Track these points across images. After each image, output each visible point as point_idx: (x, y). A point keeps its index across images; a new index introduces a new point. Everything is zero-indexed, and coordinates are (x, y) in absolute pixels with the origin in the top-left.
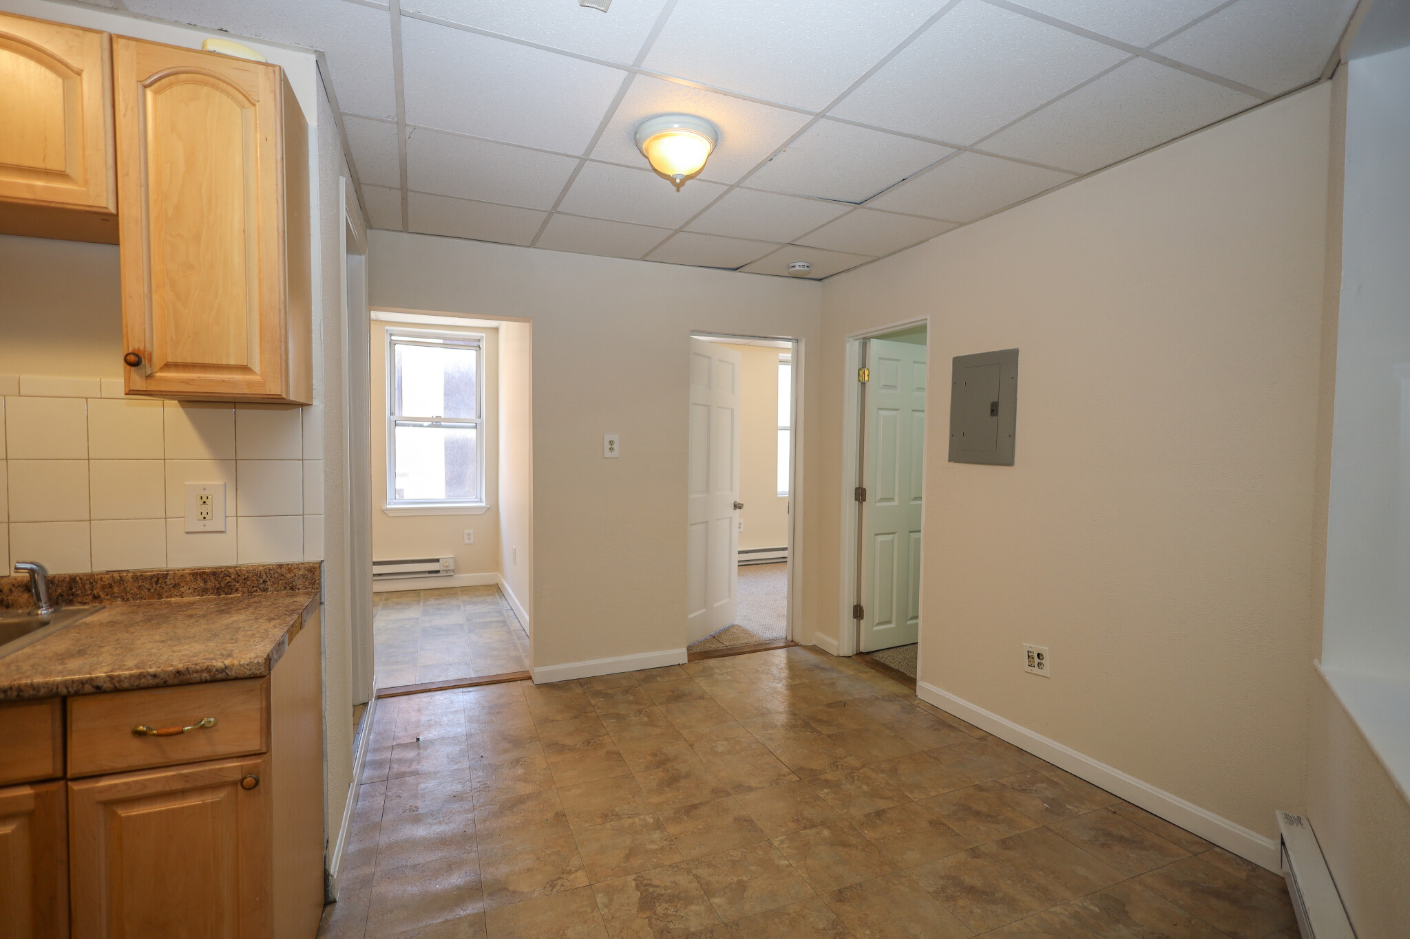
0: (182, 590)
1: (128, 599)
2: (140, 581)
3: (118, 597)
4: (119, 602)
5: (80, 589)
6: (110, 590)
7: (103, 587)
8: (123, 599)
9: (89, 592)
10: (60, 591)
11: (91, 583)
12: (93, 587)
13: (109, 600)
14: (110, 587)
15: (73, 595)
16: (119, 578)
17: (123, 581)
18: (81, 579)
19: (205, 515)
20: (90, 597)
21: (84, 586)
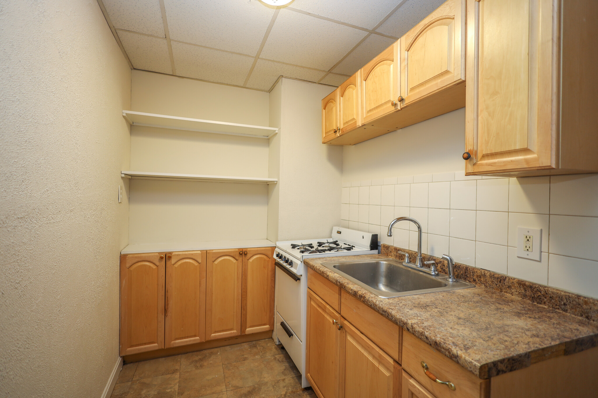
0: (513, 291)
1: (487, 286)
2: (493, 278)
3: (483, 283)
4: (483, 286)
5: (469, 274)
6: (480, 278)
7: (477, 276)
8: (485, 285)
9: (472, 277)
10: (462, 272)
11: (473, 273)
12: (473, 274)
13: (479, 283)
14: (480, 277)
15: (466, 276)
16: (484, 273)
17: (485, 276)
18: (469, 269)
19: (528, 248)
20: (472, 280)
21: (470, 273)
